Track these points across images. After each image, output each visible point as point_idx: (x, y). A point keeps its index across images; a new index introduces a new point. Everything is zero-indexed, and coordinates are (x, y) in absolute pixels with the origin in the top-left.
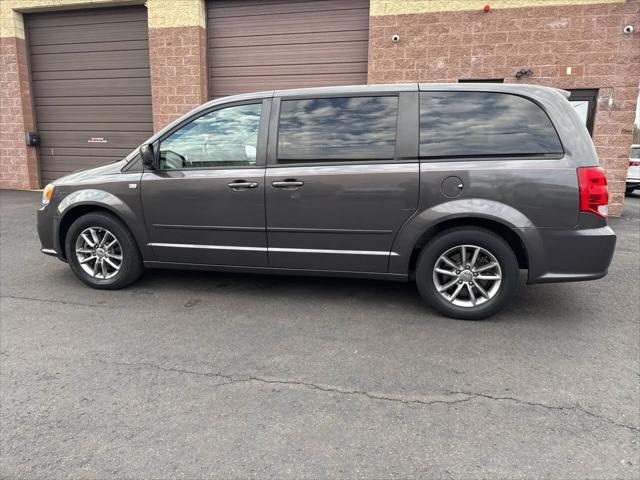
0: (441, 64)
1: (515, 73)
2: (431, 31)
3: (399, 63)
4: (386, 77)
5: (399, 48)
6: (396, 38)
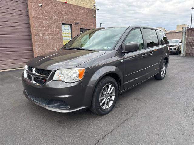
0: (56, 17)
2: (51, 5)
3: (43, 14)
4: (39, 19)
5: (42, 9)
6: (41, 5)
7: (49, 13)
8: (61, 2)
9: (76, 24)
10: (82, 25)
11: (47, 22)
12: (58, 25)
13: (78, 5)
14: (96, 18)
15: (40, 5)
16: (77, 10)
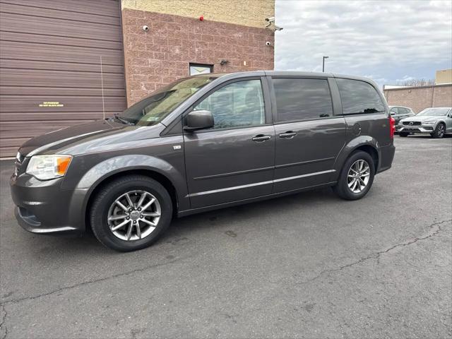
0: (177, 51)
1: (220, 62)
2: (169, 27)
3: (149, 47)
4: (141, 55)
5: (149, 35)
6: (147, 28)
7: (163, 42)
8: (190, 19)
9: (224, 63)
10: (238, 65)
11: (157, 61)
12: (181, 68)
13: (230, 22)
14: (273, 48)
15: (145, 27)
16: (225, 34)
